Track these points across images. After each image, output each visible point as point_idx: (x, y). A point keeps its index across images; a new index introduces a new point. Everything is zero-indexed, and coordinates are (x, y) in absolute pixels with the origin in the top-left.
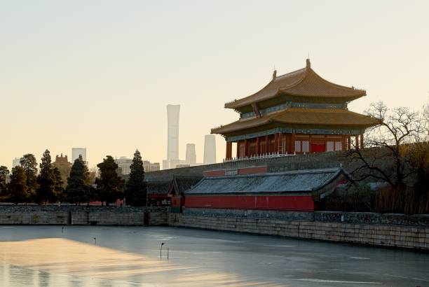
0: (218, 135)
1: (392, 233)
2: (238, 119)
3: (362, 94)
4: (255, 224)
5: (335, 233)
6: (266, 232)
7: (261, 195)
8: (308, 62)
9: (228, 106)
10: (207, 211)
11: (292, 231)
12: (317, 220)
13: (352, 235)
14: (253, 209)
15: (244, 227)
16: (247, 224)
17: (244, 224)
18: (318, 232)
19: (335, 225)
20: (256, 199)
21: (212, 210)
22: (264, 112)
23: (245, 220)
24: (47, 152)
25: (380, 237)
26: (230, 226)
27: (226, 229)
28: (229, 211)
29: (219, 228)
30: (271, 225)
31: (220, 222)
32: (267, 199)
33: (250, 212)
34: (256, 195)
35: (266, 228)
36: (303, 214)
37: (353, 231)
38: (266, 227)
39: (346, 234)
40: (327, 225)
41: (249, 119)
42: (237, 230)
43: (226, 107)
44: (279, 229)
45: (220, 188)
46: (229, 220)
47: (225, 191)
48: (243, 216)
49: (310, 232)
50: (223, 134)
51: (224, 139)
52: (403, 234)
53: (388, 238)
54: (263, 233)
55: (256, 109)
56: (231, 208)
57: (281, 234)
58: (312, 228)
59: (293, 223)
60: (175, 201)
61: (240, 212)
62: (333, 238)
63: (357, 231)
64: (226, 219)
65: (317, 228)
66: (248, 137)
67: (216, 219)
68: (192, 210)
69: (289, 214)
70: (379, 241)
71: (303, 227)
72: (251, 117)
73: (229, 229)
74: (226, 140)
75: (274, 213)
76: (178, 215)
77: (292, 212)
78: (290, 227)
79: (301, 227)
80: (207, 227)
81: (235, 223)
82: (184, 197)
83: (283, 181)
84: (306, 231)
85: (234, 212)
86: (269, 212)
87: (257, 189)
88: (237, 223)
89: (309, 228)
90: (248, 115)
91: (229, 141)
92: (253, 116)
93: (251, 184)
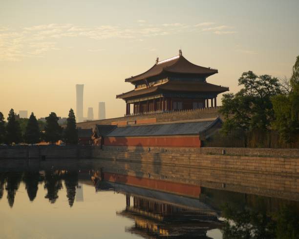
1: (263, 162)
2: (134, 89)
4: (156, 156)
5: (218, 162)
6: (164, 162)
7: (160, 137)
8: (180, 52)
9: (127, 80)
11: (185, 161)
12: (203, 153)
13: (232, 163)
14: (154, 146)
16: (150, 156)
17: (148, 156)
18: (205, 162)
19: (218, 157)
20: (156, 140)
21: (124, 147)
22: (152, 84)
24: (12, 110)
25: (254, 164)
30: (169, 157)
32: (165, 139)
34: (157, 137)
35: (165, 159)
36: (192, 150)
37: (232, 161)
39: (226, 163)
41: (142, 88)
42: (143, 160)
44: (175, 160)
45: (129, 133)
47: (133, 135)
48: (147, 151)
49: (198, 161)
50: (123, 99)
52: (272, 162)
53: (260, 165)
54: (162, 162)
55: (146, 82)
56: (138, 146)
57: (176, 162)
58: (200, 158)
59: (185, 155)
60: (97, 142)
62: (216, 165)
63: (235, 161)
65: (204, 159)
66: (141, 100)
68: (109, 147)
69: (181, 149)
70: (253, 167)
71: (193, 158)
73: (136, 160)
74: (126, 102)
75: (170, 149)
76: (99, 151)
77: (184, 148)
78: (183, 158)
79: (191, 158)
82: (104, 139)
84: (195, 161)
85: (140, 148)
86: (167, 148)
87: (156, 133)
89: (197, 158)
90: (140, 86)
91: (128, 103)
92: (144, 87)
93: (151, 130)
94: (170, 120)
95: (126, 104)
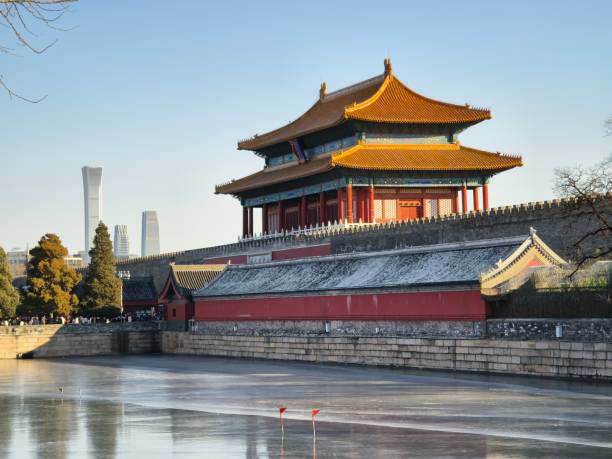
0: (229, 195)
2: (262, 169)
3: (484, 115)
4: (352, 347)
5: (544, 361)
6: (376, 361)
7: (359, 293)
8: (387, 64)
9: (242, 146)
10: (242, 326)
11: (438, 357)
12: (495, 335)
13: (590, 363)
14: (344, 319)
15: (327, 353)
16: (332, 347)
17: (326, 346)
18: (501, 359)
19: (542, 345)
20: (349, 300)
21: (253, 323)
22: (312, 153)
23: (327, 340)
26: (296, 351)
27: (286, 357)
28: (289, 325)
29: (271, 356)
30: (389, 348)
31: (272, 345)
32: (375, 299)
33: (335, 325)
34: (347, 293)
35: (377, 354)
36: (459, 327)
37: (590, 356)
38: (376, 351)
39: (572, 363)
40: (524, 344)
41: (283, 166)
42: (312, 358)
43: (240, 148)
44: (408, 355)
45: (265, 284)
46: (292, 340)
47: (279, 289)
48: (322, 332)
49: (484, 359)
50: (234, 194)
51: (239, 202)
54: (369, 362)
55: (298, 149)
56: (294, 319)
57: (413, 363)
58: (485, 351)
59: (439, 343)
60: (174, 311)
61: (315, 326)
62: (539, 370)
63: (601, 356)
64: (286, 340)
65: (497, 352)
66: (284, 196)
67: (262, 339)
68: (210, 325)
69: (427, 326)
71: (466, 351)
72: (288, 163)
73: (292, 357)
74: (243, 204)
75: (390, 326)
76: (181, 335)
77: (434, 323)
78: (433, 350)
79: (458, 350)
80: (246, 355)
81: (306, 346)
82: (193, 303)
83: (402, 265)
84: (472, 358)
85: (301, 325)
86: (381, 324)
87: (347, 282)
88: (310, 346)
89: (479, 351)
90: (280, 160)
91: (247, 205)
92: (292, 161)
93: (330, 274)
94: (369, 246)
95: (241, 208)
